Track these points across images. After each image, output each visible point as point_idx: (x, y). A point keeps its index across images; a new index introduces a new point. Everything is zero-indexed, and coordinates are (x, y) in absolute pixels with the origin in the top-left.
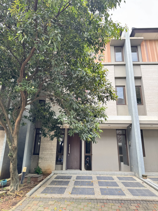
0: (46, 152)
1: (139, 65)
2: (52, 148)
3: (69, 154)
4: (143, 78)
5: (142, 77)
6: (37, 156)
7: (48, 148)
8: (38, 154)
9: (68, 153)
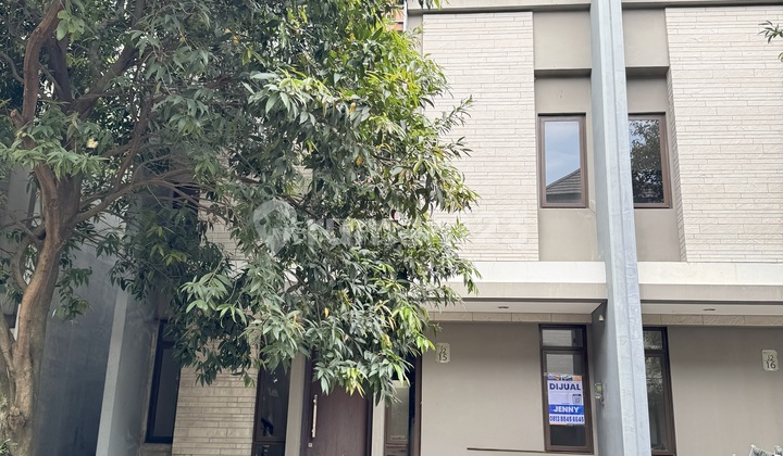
0: (203, 433)
1: (661, 7)
2: (233, 411)
3: (312, 439)
4: (674, 75)
5: (672, 68)
6: (163, 447)
7: (216, 410)
8: (170, 440)
9: (306, 436)
